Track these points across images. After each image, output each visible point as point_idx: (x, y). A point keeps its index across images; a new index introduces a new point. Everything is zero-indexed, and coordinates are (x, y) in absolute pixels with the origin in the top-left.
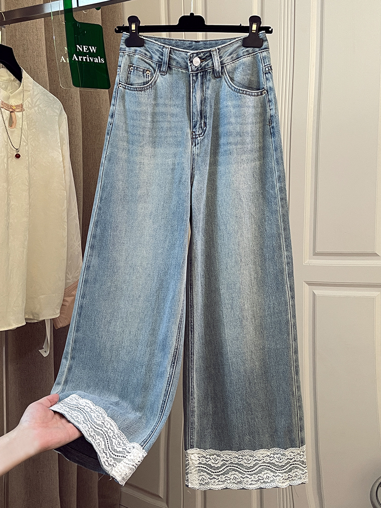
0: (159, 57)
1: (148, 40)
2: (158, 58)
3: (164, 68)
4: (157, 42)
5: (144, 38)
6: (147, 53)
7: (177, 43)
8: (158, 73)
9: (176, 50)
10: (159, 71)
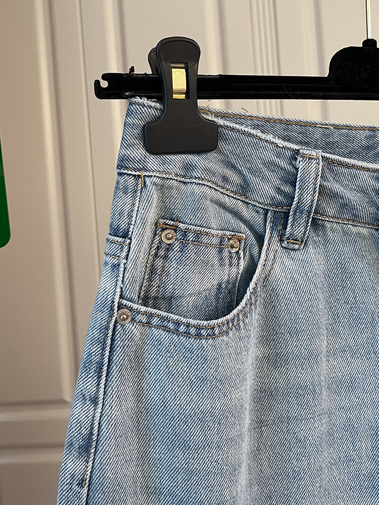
0: (279, 190)
1: (233, 129)
2: (273, 193)
3: (297, 228)
4: (270, 137)
5: (221, 122)
6: (229, 173)
7: (328, 136)
8: (276, 245)
9: (341, 164)
10: (276, 239)
